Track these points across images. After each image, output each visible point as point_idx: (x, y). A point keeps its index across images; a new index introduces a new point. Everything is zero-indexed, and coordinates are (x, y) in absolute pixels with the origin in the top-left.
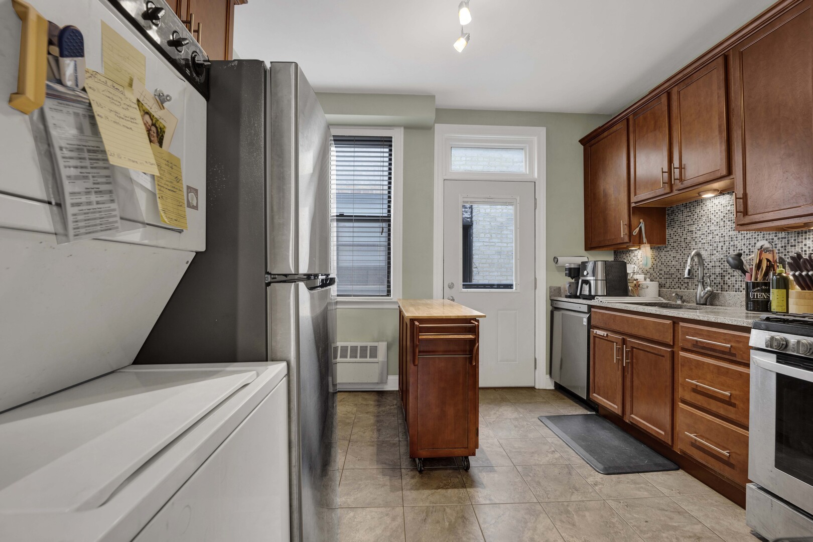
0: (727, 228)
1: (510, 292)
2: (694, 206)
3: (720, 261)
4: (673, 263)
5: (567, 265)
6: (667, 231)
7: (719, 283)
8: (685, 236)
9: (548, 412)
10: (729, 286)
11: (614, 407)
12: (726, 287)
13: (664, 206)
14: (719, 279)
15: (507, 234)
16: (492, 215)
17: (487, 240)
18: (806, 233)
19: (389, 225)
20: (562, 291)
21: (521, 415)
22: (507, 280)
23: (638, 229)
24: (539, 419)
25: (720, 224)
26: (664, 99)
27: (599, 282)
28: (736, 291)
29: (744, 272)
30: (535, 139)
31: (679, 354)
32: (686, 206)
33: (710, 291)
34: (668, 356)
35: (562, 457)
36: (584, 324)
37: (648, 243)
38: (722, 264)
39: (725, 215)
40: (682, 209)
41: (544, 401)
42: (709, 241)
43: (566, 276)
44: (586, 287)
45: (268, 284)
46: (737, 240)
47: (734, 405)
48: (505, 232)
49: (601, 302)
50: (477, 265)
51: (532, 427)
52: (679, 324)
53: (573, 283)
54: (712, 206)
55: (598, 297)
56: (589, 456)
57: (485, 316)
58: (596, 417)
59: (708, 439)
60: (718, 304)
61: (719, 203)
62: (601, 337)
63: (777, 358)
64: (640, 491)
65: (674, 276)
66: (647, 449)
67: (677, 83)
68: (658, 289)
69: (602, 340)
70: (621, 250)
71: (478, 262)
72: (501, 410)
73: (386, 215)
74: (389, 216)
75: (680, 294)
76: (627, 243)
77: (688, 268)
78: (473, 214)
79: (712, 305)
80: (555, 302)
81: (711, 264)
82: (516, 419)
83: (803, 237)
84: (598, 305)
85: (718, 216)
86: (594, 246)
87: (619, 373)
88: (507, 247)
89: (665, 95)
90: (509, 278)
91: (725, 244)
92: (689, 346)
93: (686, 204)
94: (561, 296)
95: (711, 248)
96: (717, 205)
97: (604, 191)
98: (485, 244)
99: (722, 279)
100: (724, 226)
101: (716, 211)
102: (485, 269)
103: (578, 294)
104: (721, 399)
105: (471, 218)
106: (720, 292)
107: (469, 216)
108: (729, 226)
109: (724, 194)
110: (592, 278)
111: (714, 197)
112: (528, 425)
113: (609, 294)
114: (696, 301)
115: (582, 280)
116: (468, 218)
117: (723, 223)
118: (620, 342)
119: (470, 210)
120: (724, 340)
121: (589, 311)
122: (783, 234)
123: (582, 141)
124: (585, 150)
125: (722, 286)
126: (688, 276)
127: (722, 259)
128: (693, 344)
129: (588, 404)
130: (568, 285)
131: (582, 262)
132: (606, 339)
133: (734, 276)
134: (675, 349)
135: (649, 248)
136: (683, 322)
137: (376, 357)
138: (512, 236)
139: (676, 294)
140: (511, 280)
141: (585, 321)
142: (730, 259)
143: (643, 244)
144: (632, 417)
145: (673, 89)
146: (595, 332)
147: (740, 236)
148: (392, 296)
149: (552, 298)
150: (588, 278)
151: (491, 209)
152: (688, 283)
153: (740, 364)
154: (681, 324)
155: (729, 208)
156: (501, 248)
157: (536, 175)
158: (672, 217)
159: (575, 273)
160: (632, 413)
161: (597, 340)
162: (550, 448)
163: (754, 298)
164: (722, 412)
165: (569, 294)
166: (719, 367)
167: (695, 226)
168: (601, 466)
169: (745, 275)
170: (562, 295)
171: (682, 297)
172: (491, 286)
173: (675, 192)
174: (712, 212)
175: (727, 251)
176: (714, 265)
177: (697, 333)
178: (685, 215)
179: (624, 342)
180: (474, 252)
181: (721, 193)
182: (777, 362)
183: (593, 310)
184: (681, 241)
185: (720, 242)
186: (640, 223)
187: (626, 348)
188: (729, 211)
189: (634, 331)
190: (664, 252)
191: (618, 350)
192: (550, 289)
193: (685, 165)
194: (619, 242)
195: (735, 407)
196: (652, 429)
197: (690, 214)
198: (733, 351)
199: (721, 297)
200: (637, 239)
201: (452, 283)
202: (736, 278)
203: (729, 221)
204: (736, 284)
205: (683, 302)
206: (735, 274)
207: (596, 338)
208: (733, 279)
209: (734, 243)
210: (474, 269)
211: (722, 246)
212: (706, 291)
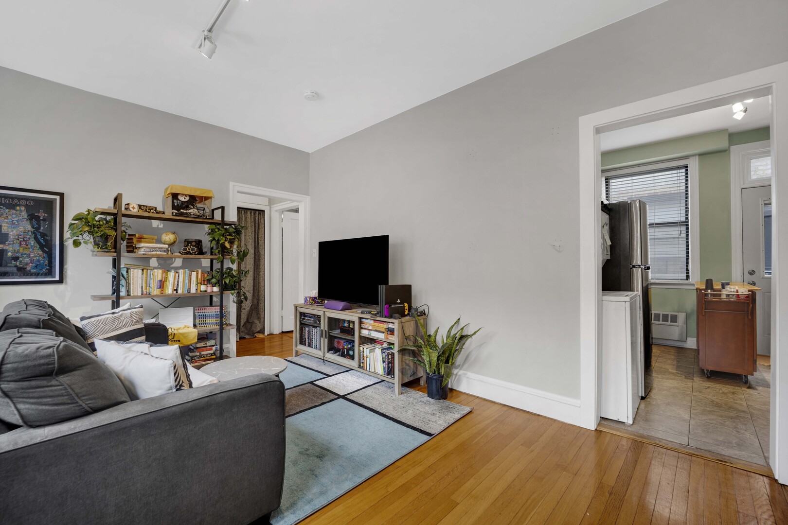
19: (687, 229)
45: (632, 268)
73: (685, 221)
137: (676, 322)
148: (690, 280)
201: (753, 271)
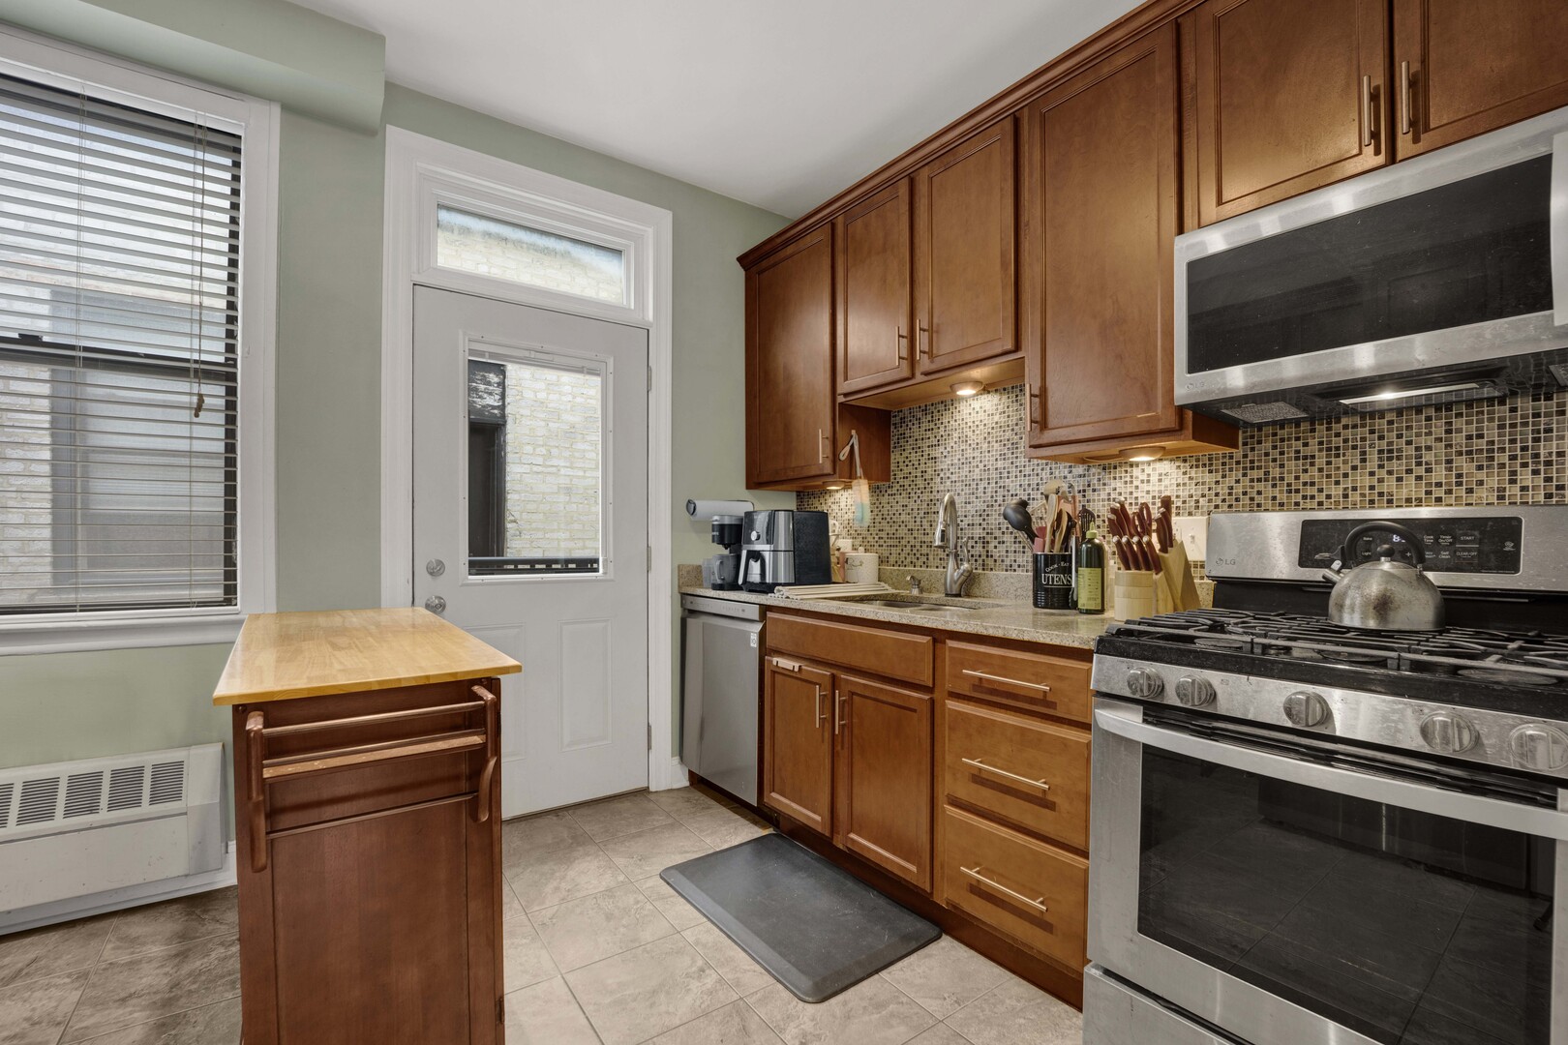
0: (993, 456)
1: (594, 581)
2: (939, 411)
3: (980, 515)
4: (903, 517)
5: (716, 518)
6: (892, 457)
7: (980, 556)
8: (922, 467)
9: (681, 853)
10: (995, 561)
11: (813, 819)
12: (990, 562)
13: (888, 409)
14: (979, 548)
15: (584, 451)
16: (550, 405)
17: (540, 461)
18: (1115, 468)
19: (232, 392)
20: (704, 574)
21: (621, 878)
22: (584, 548)
23: (848, 448)
24: (662, 878)
25: (981, 448)
26: (903, 189)
27: (781, 555)
28: (1007, 570)
29: (1032, 536)
30: (649, 232)
31: (944, 704)
32: (925, 411)
33: (968, 571)
34: (925, 709)
35: (721, 980)
36: (752, 645)
37: (865, 478)
38: (984, 520)
39: (990, 430)
40: (919, 415)
41: (670, 821)
42: (964, 478)
43: (713, 541)
44: (755, 567)
46: (1008, 478)
47: (1051, 806)
48: (580, 446)
49: (788, 597)
50: (517, 515)
51: (649, 906)
52: (945, 643)
53: (727, 557)
54: (970, 414)
55: (780, 588)
56: (779, 958)
57: (517, 669)
58: (775, 838)
59: (1002, 875)
60: (978, 594)
61: (981, 408)
62: (787, 674)
63: (1145, 714)
64: (892, 1027)
65: (904, 542)
66: (882, 902)
67: (928, 161)
68: (877, 567)
69: (790, 679)
70: (808, 488)
71: (519, 508)
72: (571, 873)
73: (221, 359)
74: (231, 362)
75: (918, 576)
76: (829, 475)
77: (940, 528)
78: (507, 400)
79: (968, 595)
80: (690, 598)
81: (966, 521)
82: (609, 892)
83: (1112, 476)
84: (782, 605)
85: (978, 432)
86: (765, 480)
87: (826, 747)
88: (584, 477)
89: (905, 181)
90: (589, 544)
91: (989, 483)
92: (966, 690)
93: (926, 406)
94: (701, 586)
95: (968, 492)
96: (977, 412)
97: (785, 368)
98: (535, 469)
99: (984, 547)
100: (989, 452)
101: (976, 423)
102: (534, 525)
103: (740, 582)
104: (1027, 794)
105: (503, 408)
106: (980, 571)
107: (496, 404)
108: (997, 450)
109: (989, 392)
110: (767, 547)
111: (974, 396)
112: (637, 902)
113: (799, 580)
114: (946, 589)
115: (749, 552)
116: (494, 407)
117: (986, 445)
118: (827, 683)
119: (499, 390)
120: (1033, 675)
121: (763, 617)
122: (1080, 469)
123: (742, 260)
124: (748, 279)
125: (984, 561)
126: (940, 544)
127: (984, 510)
128: (974, 685)
129: (760, 813)
130: (718, 563)
131: (746, 513)
132: (798, 676)
133: (1003, 542)
134: (936, 695)
135: (867, 486)
136: (951, 639)
137: (176, 796)
138: (595, 455)
139: (912, 577)
140: (592, 548)
141: (754, 639)
142: (1010, 512)
143: (856, 478)
144: (852, 839)
145: (921, 170)
146: (775, 664)
147: (1014, 469)
148: (239, 606)
149: (684, 590)
150: (758, 547)
151: (548, 394)
152: (928, 555)
153: (1062, 723)
154: (951, 643)
155: (996, 418)
156: (571, 480)
157: (650, 316)
158: (901, 431)
159: (732, 535)
160: (851, 831)
161: (778, 678)
162: (694, 961)
163: (1048, 584)
164: (1029, 821)
165: (719, 582)
166: (1023, 731)
167: (941, 449)
168: (806, 983)
169: (1033, 542)
170: (705, 584)
171: (920, 581)
172: (549, 565)
173: (919, 378)
174: (969, 424)
175: (992, 497)
176: (971, 522)
177: (980, 661)
178: (924, 426)
179: (834, 681)
180: (509, 486)
181: (984, 389)
182: (1145, 721)
183: (770, 615)
184: (916, 477)
185: (981, 480)
186: (852, 437)
187: (840, 697)
188: (997, 423)
189: (856, 660)
190: (886, 496)
191: (823, 698)
192: (679, 570)
193: (938, 325)
194: (813, 473)
195: (1054, 810)
196: (892, 861)
197: (932, 426)
198: (1050, 698)
199: (983, 581)
200: (846, 469)
201: (440, 563)
202: (1007, 547)
203: (997, 441)
204: (1007, 556)
205: (921, 591)
206: (1005, 539)
207: (776, 675)
208: (1002, 548)
209: (1004, 482)
210: (509, 525)
211: (985, 488)
212: (961, 571)
